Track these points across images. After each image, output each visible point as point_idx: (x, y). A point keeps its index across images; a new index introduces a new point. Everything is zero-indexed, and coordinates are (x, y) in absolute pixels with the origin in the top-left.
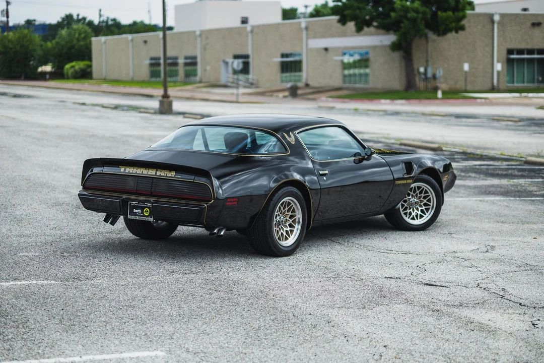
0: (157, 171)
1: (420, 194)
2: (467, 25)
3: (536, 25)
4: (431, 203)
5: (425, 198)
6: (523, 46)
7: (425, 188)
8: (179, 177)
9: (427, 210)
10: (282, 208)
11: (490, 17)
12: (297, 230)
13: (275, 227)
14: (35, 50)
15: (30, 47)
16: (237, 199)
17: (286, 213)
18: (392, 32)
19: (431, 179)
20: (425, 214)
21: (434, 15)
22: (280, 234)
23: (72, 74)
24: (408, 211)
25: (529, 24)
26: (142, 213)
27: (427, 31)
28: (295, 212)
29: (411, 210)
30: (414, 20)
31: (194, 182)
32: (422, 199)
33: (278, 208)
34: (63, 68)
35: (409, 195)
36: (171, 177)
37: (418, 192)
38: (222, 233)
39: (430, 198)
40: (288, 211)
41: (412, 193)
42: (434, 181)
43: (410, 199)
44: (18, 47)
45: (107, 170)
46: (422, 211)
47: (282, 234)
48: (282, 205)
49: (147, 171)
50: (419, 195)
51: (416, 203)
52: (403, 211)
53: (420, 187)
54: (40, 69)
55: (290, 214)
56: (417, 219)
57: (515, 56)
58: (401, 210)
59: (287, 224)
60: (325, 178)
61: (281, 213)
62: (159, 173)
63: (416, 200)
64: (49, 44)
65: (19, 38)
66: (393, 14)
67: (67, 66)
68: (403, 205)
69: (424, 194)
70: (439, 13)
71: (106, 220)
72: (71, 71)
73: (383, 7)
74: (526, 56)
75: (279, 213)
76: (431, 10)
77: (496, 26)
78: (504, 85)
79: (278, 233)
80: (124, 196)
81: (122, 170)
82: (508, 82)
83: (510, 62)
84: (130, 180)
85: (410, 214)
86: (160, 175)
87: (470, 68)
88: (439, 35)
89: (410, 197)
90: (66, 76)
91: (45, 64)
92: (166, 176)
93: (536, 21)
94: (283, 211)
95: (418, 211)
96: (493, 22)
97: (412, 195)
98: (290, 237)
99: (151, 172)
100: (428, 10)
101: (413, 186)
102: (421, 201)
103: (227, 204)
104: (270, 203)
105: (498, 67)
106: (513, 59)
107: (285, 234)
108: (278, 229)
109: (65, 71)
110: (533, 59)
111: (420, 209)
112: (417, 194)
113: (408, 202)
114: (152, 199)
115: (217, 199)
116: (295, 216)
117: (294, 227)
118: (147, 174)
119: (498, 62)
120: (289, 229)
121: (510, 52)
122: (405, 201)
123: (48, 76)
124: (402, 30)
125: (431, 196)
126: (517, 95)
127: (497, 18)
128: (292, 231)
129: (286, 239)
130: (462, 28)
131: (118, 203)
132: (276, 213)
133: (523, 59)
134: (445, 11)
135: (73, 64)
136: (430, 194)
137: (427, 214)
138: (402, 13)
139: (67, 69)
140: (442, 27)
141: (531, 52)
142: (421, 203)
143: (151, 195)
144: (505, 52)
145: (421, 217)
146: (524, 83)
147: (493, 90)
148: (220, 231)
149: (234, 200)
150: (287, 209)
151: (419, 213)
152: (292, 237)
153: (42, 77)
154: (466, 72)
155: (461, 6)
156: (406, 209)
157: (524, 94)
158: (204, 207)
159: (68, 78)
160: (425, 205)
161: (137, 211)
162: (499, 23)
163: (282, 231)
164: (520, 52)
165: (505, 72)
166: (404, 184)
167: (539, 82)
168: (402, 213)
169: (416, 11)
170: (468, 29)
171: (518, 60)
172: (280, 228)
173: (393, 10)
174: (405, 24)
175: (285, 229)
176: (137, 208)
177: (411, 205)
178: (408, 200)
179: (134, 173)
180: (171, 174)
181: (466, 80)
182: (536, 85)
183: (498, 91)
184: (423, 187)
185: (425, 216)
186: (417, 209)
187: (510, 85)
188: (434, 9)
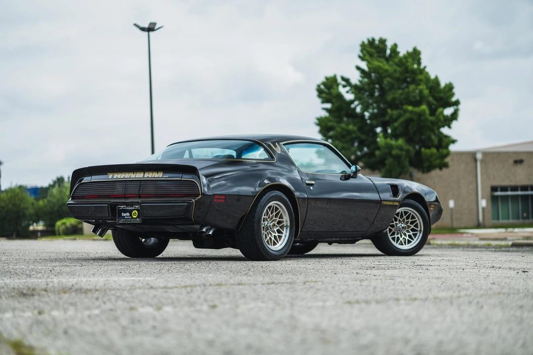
0: (144, 173)
1: (407, 219)
2: (450, 164)
3: (518, 162)
4: (418, 228)
5: (412, 223)
6: (506, 183)
7: (412, 213)
8: (167, 176)
9: (415, 235)
10: (270, 213)
11: (473, 155)
12: (285, 236)
13: (263, 230)
14: (27, 208)
15: (22, 206)
16: (224, 197)
17: (274, 218)
18: (377, 172)
19: (418, 204)
20: (413, 240)
21: (418, 153)
22: (268, 238)
23: (63, 230)
24: (396, 236)
25: (511, 161)
26: (130, 216)
27: (412, 169)
28: (283, 218)
29: (399, 235)
30: (398, 158)
31: (181, 180)
32: (409, 224)
33: (265, 210)
34: (53, 225)
35: (396, 220)
36: (158, 178)
37: (405, 217)
38: (211, 233)
39: (417, 223)
40: (276, 216)
41: (399, 218)
42: (421, 207)
43: (397, 224)
44: (10, 206)
45: (95, 178)
46: (410, 236)
47: (270, 238)
48: (269, 208)
49: (135, 174)
50: (406, 221)
51: (403, 228)
52: (391, 236)
53: (407, 212)
54: (31, 228)
55: (278, 219)
56: (405, 244)
57: (499, 193)
58: (389, 235)
59: (275, 230)
60: (311, 188)
61: (269, 218)
62: (146, 175)
63: (403, 225)
64: (41, 203)
65: (11, 197)
66: (377, 153)
67: (59, 223)
68: (390, 230)
69: (411, 219)
70: (423, 150)
71: (95, 231)
72: (62, 228)
73: (368, 147)
74: (509, 193)
75: (267, 217)
76: (414, 148)
77: (479, 164)
78: (490, 221)
79: (266, 237)
80: (113, 201)
81: (110, 176)
82: (493, 219)
83: (494, 200)
84: (118, 186)
85: (398, 238)
86: (148, 177)
87: (455, 204)
88: (423, 172)
89: (397, 222)
90: (57, 233)
91: (37, 222)
92: (154, 178)
93: (518, 158)
94: (271, 216)
95: (406, 236)
96: (475, 160)
97: (399, 220)
98: (278, 243)
99: (139, 176)
100: (411, 148)
101: (399, 210)
102: (409, 227)
103: (215, 200)
104: (257, 204)
105: (483, 203)
106: (497, 197)
107: (273, 238)
108: (266, 233)
109: (56, 228)
110: (517, 196)
111: (407, 234)
112: (404, 219)
113: (395, 227)
114: (139, 201)
115: (203, 194)
116: (283, 222)
117: (282, 233)
118: (135, 178)
119: (483, 198)
120: (277, 234)
121: (494, 189)
122: (393, 226)
123: (39, 234)
124: (387, 167)
125: (418, 222)
126: (503, 230)
127: (479, 156)
128: (280, 237)
129: (275, 244)
130: (446, 165)
131: (106, 208)
132: (263, 217)
133: (507, 196)
134: (428, 147)
135: (64, 220)
136: (417, 219)
137: (415, 239)
138: (386, 151)
139: (59, 227)
140: (426, 164)
141: (514, 188)
142: (408, 228)
143: (139, 197)
144: (489, 190)
145: (409, 242)
146: (509, 219)
147: (479, 226)
148: (208, 230)
149: (222, 197)
150: (274, 214)
151: (407, 238)
152: (280, 243)
153: (33, 235)
154: (451, 209)
155: (444, 144)
156: (393, 234)
157: (510, 230)
158: (191, 202)
159: (59, 235)
160: (413, 230)
161: (125, 215)
162: (482, 161)
163: (270, 236)
164: (504, 189)
165: (490, 208)
166: (391, 205)
167: (524, 218)
168: (390, 238)
169: (400, 148)
170: (451, 168)
171: (503, 197)
172: (268, 233)
173: (378, 148)
174: (389, 161)
175: (273, 234)
176: (125, 211)
177: (399, 231)
178: (395, 225)
179: (122, 178)
180: (160, 175)
181: (452, 218)
182: (521, 221)
183: (484, 227)
184: (410, 212)
185: (413, 242)
186: (405, 235)
187: (495, 222)
188: (417, 147)
